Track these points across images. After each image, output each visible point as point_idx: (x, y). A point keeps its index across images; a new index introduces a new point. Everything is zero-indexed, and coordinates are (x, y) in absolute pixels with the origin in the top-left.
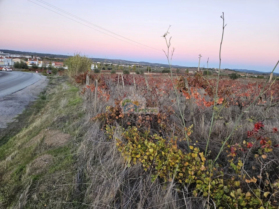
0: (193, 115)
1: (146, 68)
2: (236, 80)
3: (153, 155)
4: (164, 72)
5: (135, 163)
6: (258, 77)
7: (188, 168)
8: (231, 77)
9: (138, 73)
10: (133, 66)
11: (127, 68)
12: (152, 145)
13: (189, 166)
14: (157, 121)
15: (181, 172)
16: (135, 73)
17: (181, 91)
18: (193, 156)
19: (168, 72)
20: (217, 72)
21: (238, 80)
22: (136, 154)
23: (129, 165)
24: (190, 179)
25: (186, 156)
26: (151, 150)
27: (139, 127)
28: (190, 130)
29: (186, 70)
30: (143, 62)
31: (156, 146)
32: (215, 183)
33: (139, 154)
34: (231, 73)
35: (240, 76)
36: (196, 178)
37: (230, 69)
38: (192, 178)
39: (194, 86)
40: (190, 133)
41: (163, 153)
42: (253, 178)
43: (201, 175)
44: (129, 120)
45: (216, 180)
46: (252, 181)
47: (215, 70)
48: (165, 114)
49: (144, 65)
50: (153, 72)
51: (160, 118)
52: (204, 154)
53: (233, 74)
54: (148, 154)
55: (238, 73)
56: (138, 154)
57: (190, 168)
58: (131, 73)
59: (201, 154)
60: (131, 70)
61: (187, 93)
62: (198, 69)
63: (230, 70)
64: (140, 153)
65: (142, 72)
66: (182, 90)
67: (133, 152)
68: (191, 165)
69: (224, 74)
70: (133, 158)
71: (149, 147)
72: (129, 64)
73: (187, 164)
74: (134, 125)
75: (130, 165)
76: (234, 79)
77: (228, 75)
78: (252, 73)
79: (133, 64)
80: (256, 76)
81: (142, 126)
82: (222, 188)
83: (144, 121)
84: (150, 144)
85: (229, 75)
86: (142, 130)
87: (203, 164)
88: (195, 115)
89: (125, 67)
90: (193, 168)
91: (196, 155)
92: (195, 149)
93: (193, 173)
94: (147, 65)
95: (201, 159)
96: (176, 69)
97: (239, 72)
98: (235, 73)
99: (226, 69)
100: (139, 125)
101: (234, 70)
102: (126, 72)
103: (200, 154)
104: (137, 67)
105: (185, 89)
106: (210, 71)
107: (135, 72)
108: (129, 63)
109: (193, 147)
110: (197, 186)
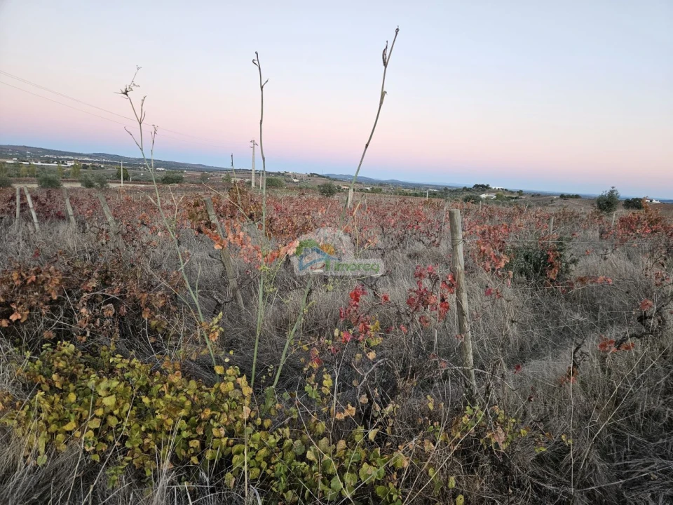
0: (236, 286)
1: (112, 170)
2: (331, 198)
3: (116, 412)
4: (166, 180)
5: (63, 448)
6: (373, 191)
7: (212, 421)
8: (322, 192)
9: (89, 185)
10: (69, 164)
11: (50, 171)
12: (109, 385)
13: (212, 417)
14: (141, 314)
15: (194, 436)
16: (79, 185)
17: (200, 231)
18: (223, 390)
19: (179, 180)
20: (295, 180)
21: (336, 197)
22: (64, 421)
23: (42, 459)
24: (217, 449)
25: (207, 394)
26: (109, 401)
27: (84, 339)
28: (216, 327)
29: (224, 175)
30: (104, 155)
31: (122, 386)
32: (273, 441)
33: (72, 420)
34: (321, 182)
35: (339, 188)
36: (231, 441)
37: (320, 174)
38: (221, 443)
39: (231, 217)
40: (217, 334)
41: (146, 400)
42: (347, 408)
43: (242, 431)
44: (49, 325)
45: (275, 433)
46: (347, 413)
47: (289, 176)
48: (160, 293)
49: (105, 163)
50: (136, 181)
51: (148, 304)
52: (249, 379)
53: (325, 186)
54: (100, 412)
55: (336, 184)
56: (68, 421)
57: (216, 421)
58: (66, 185)
59: (242, 381)
60: (66, 176)
61: (216, 235)
62: (253, 173)
63: (319, 176)
64: (72, 416)
65: (102, 182)
66: (203, 228)
67: (51, 418)
68: (219, 414)
69: (310, 186)
70: (53, 435)
71: (101, 393)
72: (58, 161)
73: (208, 412)
74: (68, 336)
75: (46, 457)
76: (327, 196)
77: (316, 187)
78: (361, 183)
79: (71, 160)
80: (369, 189)
81: (92, 336)
82: (291, 447)
83: (98, 321)
84: (104, 385)
85: (319, 186)
86: (93, 346)
87: (247, 402)
88: (240, 286)
89: (43, 168)
90: (224, 419)
91: (230, 385)
92: (229, 372)
93: (223, 432)
94: (116, 164)
95: (242, 394)
96: (199, 174)
97: (335, 180)
98: (329, 181)
99: (312, 175)
100: (84, 334)
101: (328, 177)
102: (50, 183)
103: (239, 380)
104: (85, 167)
105: (208, 224)
106: (279, 178)
107: (80, 181)
108: (60, 156)
109: (222, 368)
110: (234, 460)
